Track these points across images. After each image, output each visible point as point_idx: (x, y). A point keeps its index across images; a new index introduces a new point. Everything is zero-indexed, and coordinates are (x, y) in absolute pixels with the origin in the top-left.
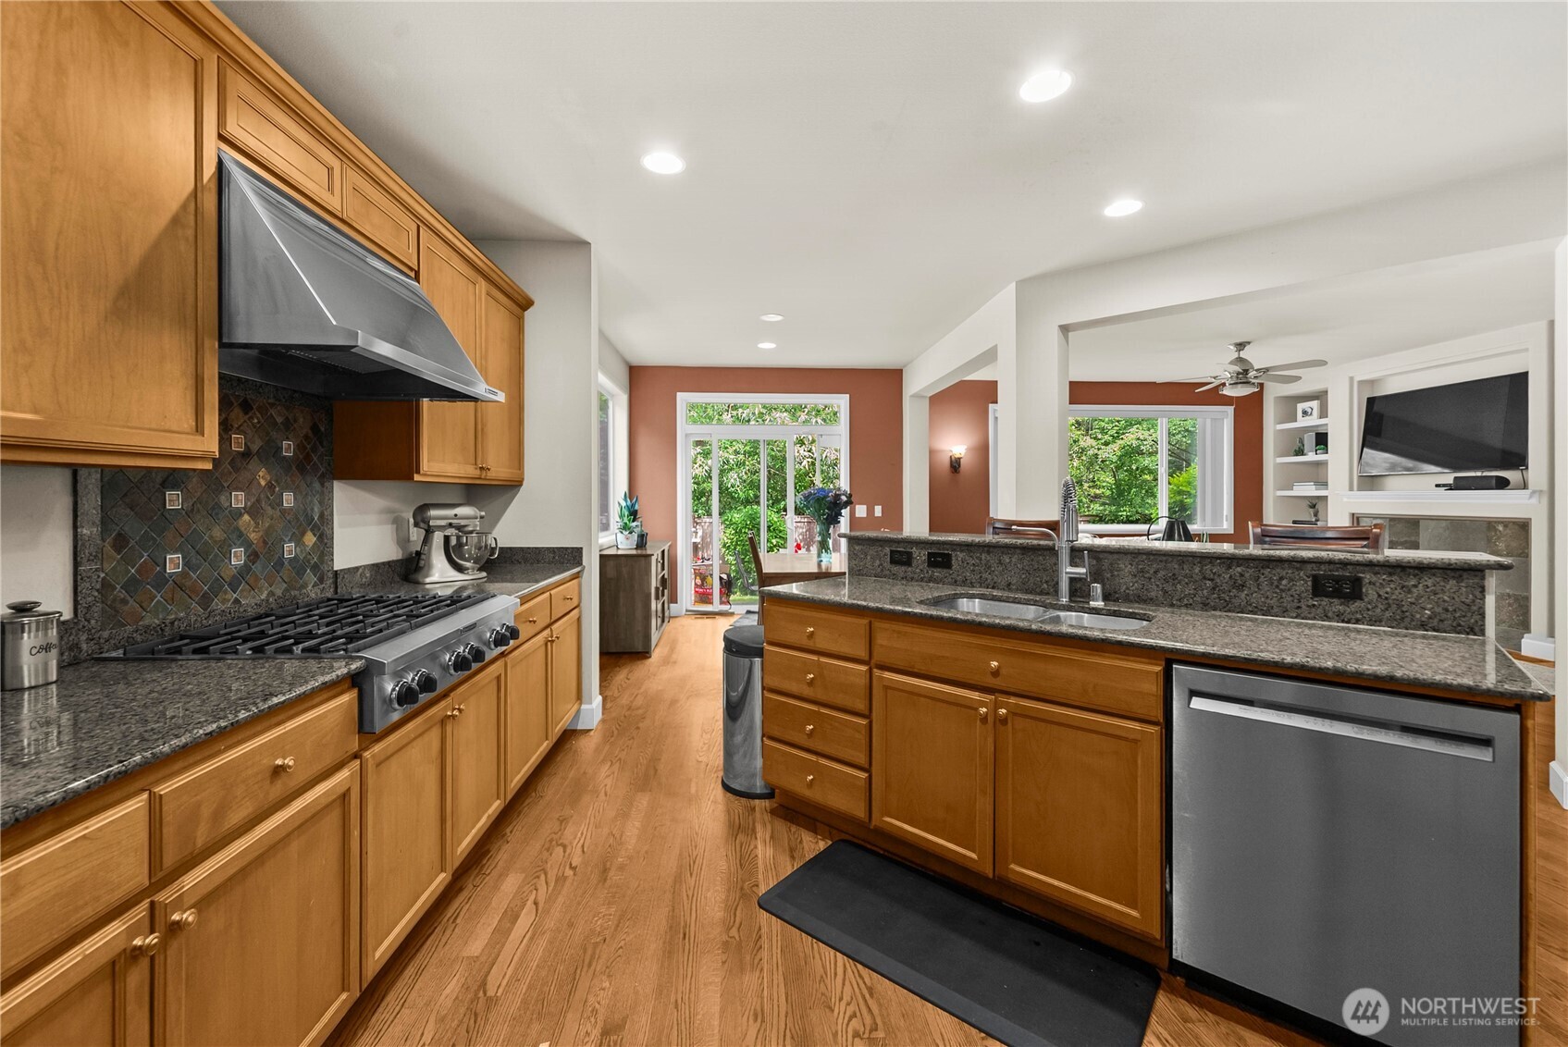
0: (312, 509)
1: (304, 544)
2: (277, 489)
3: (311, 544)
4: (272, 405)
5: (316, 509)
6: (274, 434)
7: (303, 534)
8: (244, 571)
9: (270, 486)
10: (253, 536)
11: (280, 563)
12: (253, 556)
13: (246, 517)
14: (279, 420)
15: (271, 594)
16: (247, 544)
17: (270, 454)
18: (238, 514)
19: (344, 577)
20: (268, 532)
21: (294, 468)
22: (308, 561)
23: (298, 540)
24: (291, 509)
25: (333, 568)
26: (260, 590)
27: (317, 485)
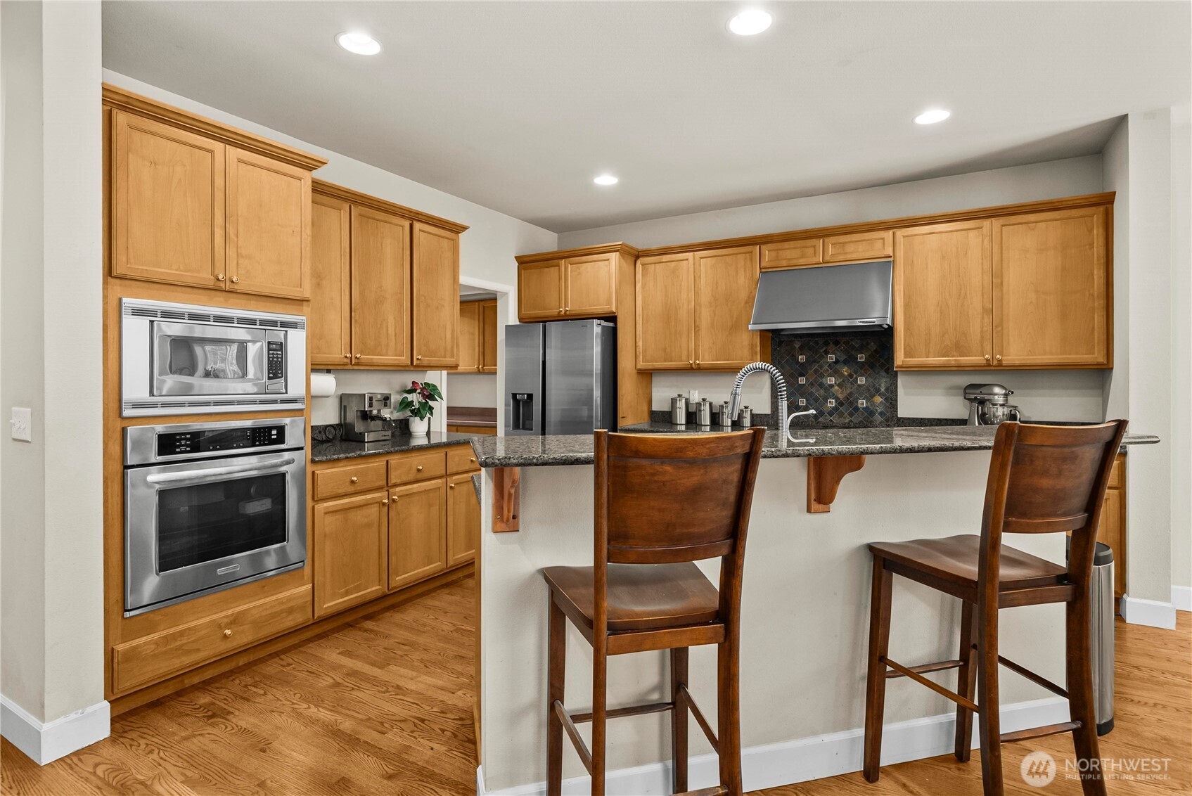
0: (880, 385)
1: (873, 401)
2: (855, 376)
3: (878, 402)
4: (852, 340)
5: (883, 385)
6: (853, 352)
7: (873, 396)
8: (835, 409)
9: (850, 376)
10: (840, 396)
11: (857, 409)
12: (841, 404)
13: (836, 388)
14: (857, 346)
15: (851, 421)
16: (837, 399)
17: (850, 360)
18: (832, 386)
19: (903, 422)
20: (851, 394)
21: (866, 366)
22: (877, 410)
23: (870, 398)
24: (864, 385)
25: (897, 415)
26: (845, 418)
27: (883, 374)
